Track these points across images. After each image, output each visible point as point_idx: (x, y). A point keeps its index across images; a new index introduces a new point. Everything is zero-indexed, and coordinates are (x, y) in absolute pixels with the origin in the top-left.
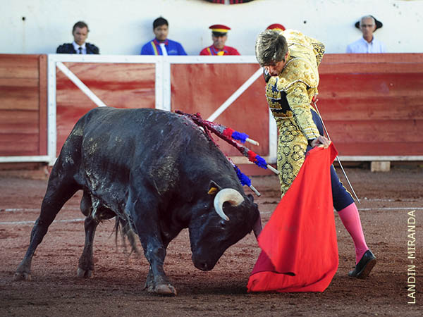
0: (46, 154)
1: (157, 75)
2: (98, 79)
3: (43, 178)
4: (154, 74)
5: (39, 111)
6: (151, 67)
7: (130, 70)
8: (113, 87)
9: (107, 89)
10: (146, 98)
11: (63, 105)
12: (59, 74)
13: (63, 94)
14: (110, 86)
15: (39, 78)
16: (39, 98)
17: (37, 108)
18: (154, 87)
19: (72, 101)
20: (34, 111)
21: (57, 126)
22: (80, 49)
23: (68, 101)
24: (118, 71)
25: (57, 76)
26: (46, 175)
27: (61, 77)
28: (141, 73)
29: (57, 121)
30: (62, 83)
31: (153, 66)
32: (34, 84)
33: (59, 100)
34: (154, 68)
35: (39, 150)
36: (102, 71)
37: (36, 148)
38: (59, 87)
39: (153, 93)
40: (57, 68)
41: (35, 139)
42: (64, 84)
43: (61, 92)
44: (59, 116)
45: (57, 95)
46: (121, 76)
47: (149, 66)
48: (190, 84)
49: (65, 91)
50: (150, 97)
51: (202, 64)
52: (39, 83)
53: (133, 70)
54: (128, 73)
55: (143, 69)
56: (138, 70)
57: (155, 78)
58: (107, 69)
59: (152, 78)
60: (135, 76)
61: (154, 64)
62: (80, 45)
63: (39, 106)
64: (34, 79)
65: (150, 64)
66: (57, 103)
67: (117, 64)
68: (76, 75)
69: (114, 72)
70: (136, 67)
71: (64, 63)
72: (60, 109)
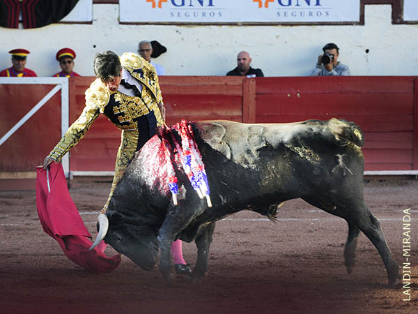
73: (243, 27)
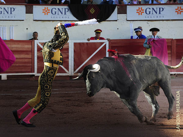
0: (34, 72)
1: (69, 46)
3: (33, 80)
4: (68, 46)
10: (66, 54)
12: (38, 46)
15: (32, 48)
16: (32, 54)
17: (31, 57)
18: (68, 50)
20: (30, 58)
21: (37, 63)
23: (40, 55)
25: (37, 47)
26: (34, 79)
29: (37, 62)
30: (39, 49)
32: (30, 50)
34: (69, 44)
35: (32, 71)
37: (31, 70)
38: (38, 51)
39: (68, 52)
40: (37, 44)
41: (31, 67)
43: (38, 52)
44: (38, 60)
45: (37, 53)
48: (80, 49)
49: (40, 52)
50: (67, 54)
51: (84, 43)
52: (32, 49)
59: (67, 47)
63: (32, 57)
64: (30, 48)
66: (37, 56)
71: (40, 43)
73: (171, 21)
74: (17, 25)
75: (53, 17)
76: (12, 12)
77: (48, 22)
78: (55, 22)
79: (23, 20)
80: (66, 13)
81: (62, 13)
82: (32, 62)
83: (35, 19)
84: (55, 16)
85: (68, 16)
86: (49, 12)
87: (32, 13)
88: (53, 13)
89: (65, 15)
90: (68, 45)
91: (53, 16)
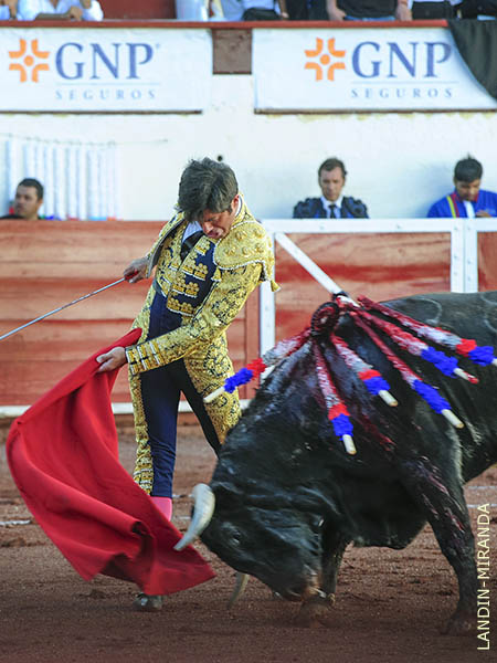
1: (453, 253)
2: (347, 263)
4: (448, 252)
5: (245, 320)
6: (444, 238)
7: (404, 245)
8: (374, 275)
9: (365, 279)
11: (286, 308)
12: (280, 254)
13: (287, 289)
14: (369, 274)
18: (449, 275)
19: (301, 302)
22: (332, 207)
23: (295, 302)
24: (382, 247)
27: (284, 258)
28: (424, 249)
29: (276, 338)
30: (285, 271)
31: (447, 237)
33: (280, 301)
34: (450, 241)
36: (356, 248)
38: (279, 277)
39: (447, 285)
40: (276, 244)
42: (289, 272)
43: (283, 286)
44: (279, 329)
46: (388, 256)
47: (439, 238)
49: (289, 285)
53: (410, 245)
54: (400, 251)
55: (429, 244)
56: (420, 244)
57: (450, 260)
58: (365, 244)
59: (443, 258)
60: (413, 255)
61: (449, 233)
62: (332, 200)
63: (246, 313)
65: (442, 234)
66: (276, 305)
67: (381, 235)
68: (309, 255)
69: (374, 249)
70: (416, 239)
71: (287, 235)
72: (282, 316)
74: (166, 141)
75: (362, 93)
76: (139, 68)
77: (337, 119)
78: (372, 118)
79: (197, 112)
80: (437, 67)
81: (411, 70)
82: (245, 337)
83: (262, 106)
84: (376, 84)
85: (445, 87)
86: (341, 66)
87: (250, 73)
88: (363, 71)
89: (430, 79)
90: (444, 246)
91: (362, 85)
